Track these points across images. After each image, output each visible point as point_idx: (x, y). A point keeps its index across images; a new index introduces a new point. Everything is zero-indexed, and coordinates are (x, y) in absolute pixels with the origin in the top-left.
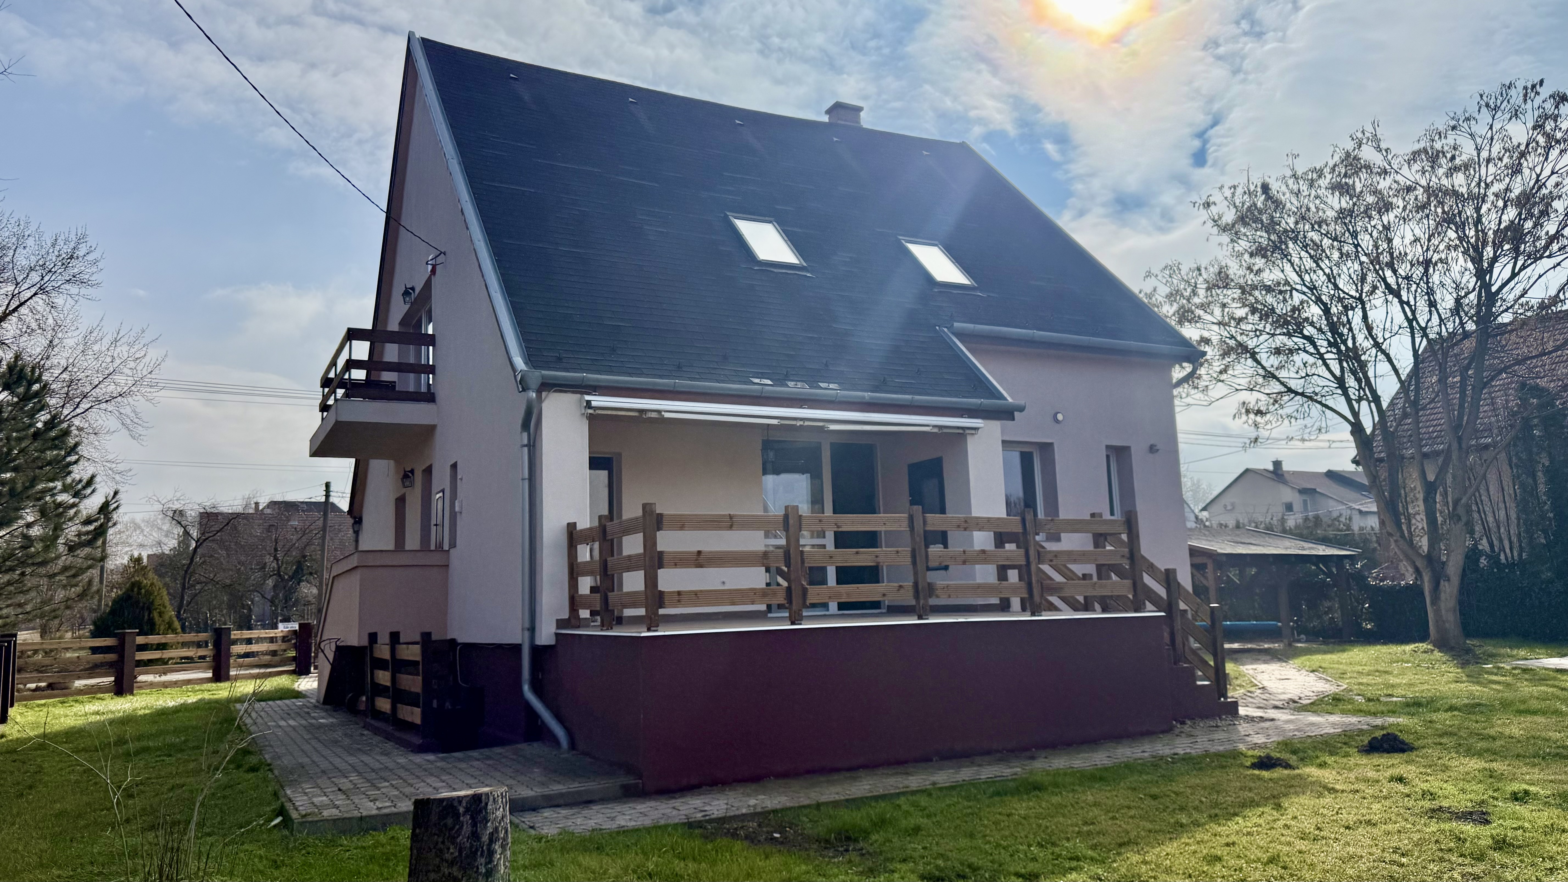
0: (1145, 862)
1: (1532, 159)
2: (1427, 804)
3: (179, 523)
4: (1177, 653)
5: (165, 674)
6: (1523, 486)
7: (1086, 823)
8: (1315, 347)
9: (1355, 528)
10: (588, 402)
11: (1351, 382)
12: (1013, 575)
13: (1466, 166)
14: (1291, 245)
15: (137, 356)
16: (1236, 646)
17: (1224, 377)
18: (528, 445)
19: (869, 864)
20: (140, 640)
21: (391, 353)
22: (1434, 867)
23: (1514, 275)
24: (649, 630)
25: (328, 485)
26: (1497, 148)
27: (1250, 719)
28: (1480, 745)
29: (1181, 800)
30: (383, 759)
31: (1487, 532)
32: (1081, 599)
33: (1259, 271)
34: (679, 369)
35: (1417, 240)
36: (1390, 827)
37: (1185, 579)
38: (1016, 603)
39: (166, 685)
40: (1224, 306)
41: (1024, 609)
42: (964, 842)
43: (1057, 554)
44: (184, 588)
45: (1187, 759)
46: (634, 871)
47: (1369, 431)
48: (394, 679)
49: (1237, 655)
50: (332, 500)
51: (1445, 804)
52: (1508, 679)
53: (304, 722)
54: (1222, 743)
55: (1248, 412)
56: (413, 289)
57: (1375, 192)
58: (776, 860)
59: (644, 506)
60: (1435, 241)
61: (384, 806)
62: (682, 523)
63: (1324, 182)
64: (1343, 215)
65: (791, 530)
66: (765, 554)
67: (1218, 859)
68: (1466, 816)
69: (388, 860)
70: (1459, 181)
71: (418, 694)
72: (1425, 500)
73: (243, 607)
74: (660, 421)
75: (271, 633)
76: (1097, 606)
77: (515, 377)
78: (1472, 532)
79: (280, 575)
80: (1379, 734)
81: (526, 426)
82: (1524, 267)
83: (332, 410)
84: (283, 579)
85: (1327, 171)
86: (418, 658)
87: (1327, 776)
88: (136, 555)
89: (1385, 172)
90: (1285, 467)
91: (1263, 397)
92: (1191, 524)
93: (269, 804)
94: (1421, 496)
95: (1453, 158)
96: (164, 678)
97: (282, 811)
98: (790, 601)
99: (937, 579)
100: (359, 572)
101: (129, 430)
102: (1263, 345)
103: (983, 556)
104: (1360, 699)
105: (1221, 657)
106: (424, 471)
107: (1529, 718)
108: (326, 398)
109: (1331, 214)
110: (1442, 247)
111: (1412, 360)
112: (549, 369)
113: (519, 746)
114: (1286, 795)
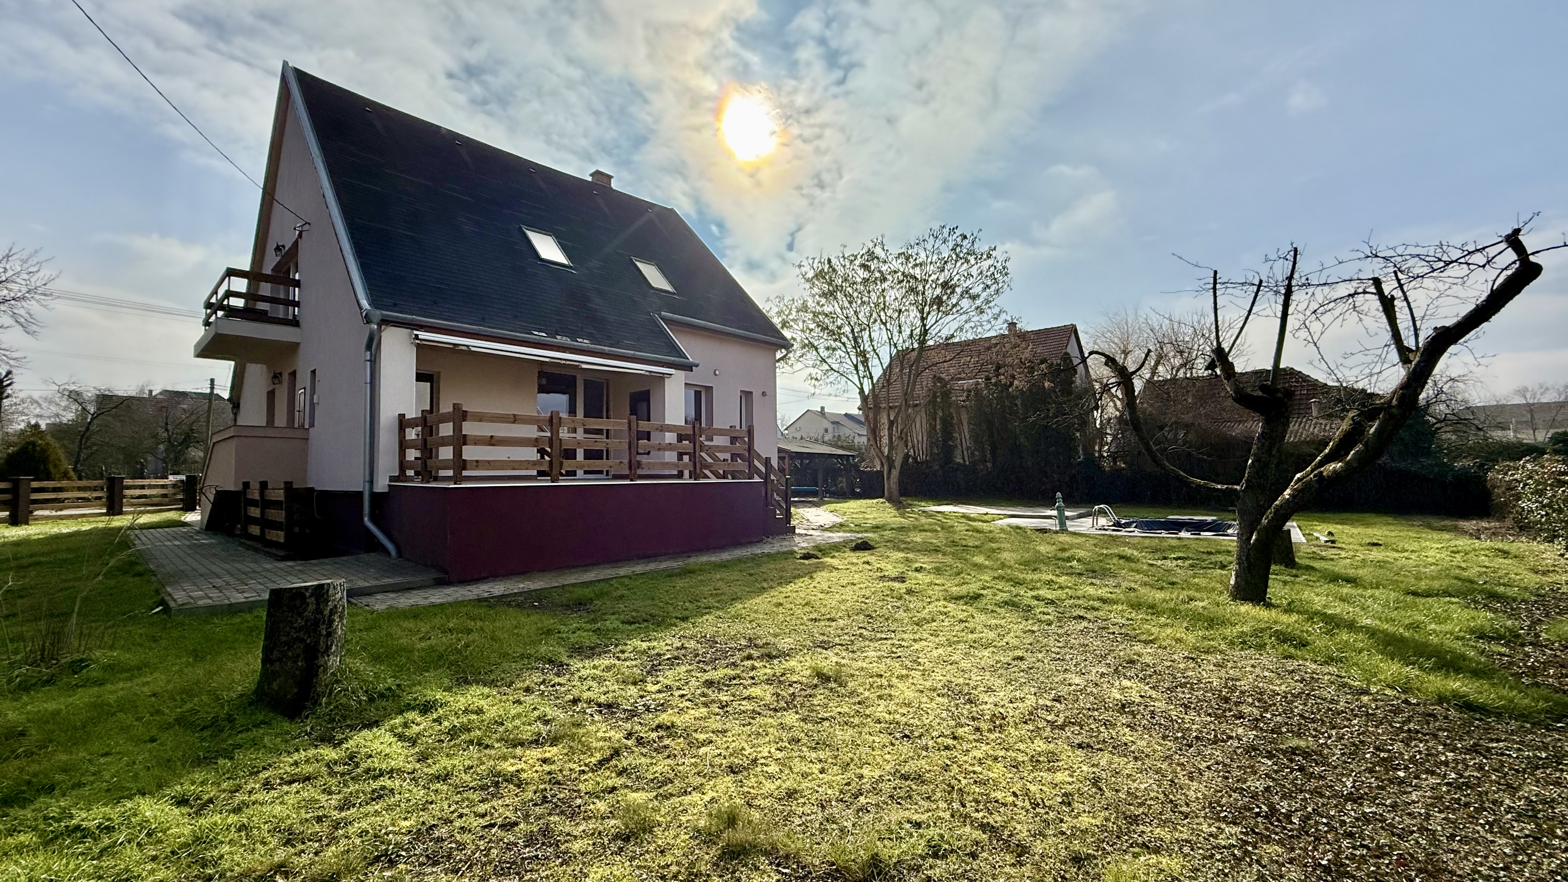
0: (744, 608)
1: (949, 266)
2: (879, 574)
3: (76, 400)
4: (767, 500)
5: (61, 510)
6: (930, 425)
7: (715, 590)
8: (846, 347)
9: (856, 441)
10: (417, 336)
11: (861, 367)
12: (686, 458)
13: (921, 264)
14: (838, 293)
15: (30, 270)
16: (796, 499)
17: (801, 359)
18: (370, 361)
19: (592, 617)
20: (35, 484)
21: (265, 289)
22: (880, 604)
23: (937, 321)
24: (455, 484)
25: (212, 381)
26: (935, 257)
27: (800, 535)
28: (903, 546)
29: (765, 576)
30: (252, 565)
31: (913, 447)
32: (721, 472)
33: (823, 305)
34: (482, 321)
35: (896, 299)
36: (862, 586)
37: (775, 463)
38: (686, 473)
39: (61, 518)
40: (804, 321)
41: (690, 478)
42: (649, 602)
43: (710, 447)
44: (80, 448)
45: (769, 555)
46: (439, 629)
47: (866, 393)
48: (262, 513)
49: (796, 504)
50: (215, 392)
51: (886, 574)
52: (916, 516)
53: (187, 543)
54: (786, 547)
55: (812, 379)
56: (283, 246)
57: (880, 271)
58: (534, 618)
59: (454, 405)
60: (904, 300)
61: (252, 596)
62: (481, 418)
63: (857, 262)
64: (865, 281)
65: (554, 427)
66: (537, 440)
67: (781, 604)
68: (894, 579)
69: (252, 631)
70: (917, 272)
71: (281, 523)
72: (889, 429)
73: (137, 463)
74: (469, 353)
75: (161, 482)
76: (729, 476)
77: (361, 313)
78: (907, 446)
79: (170, 442)
80: (859, 541)
81: (369, 347)
82: (941, 318)
83: (213, 326)
84: (173, 446)
85: (859, 257)
86: (282, 498)
87: (835, 562)
88: (33, 422)
89: (885, 262)
90: (826, 410)
91: (820, 372)
92: (779, 436)
93: (151, 598)
94: (887, 427)
95: (916, 259)
96: (59, 513)
97: (162, 602)
98: (551, 469)
99: (644, 459)
100: (235, 441)
101: (23, 326)
102: (822, 344)
103: (670, 447)
104: (852, 525)
105: (789, 504)
106: (290, 374)
107: (924, 533)
108: (209, 316)
109: (859, 280)
110: (907, 304)
111: (889, 359)
112: (387, 310)
113: (362, 556)
114: (815, 572)
